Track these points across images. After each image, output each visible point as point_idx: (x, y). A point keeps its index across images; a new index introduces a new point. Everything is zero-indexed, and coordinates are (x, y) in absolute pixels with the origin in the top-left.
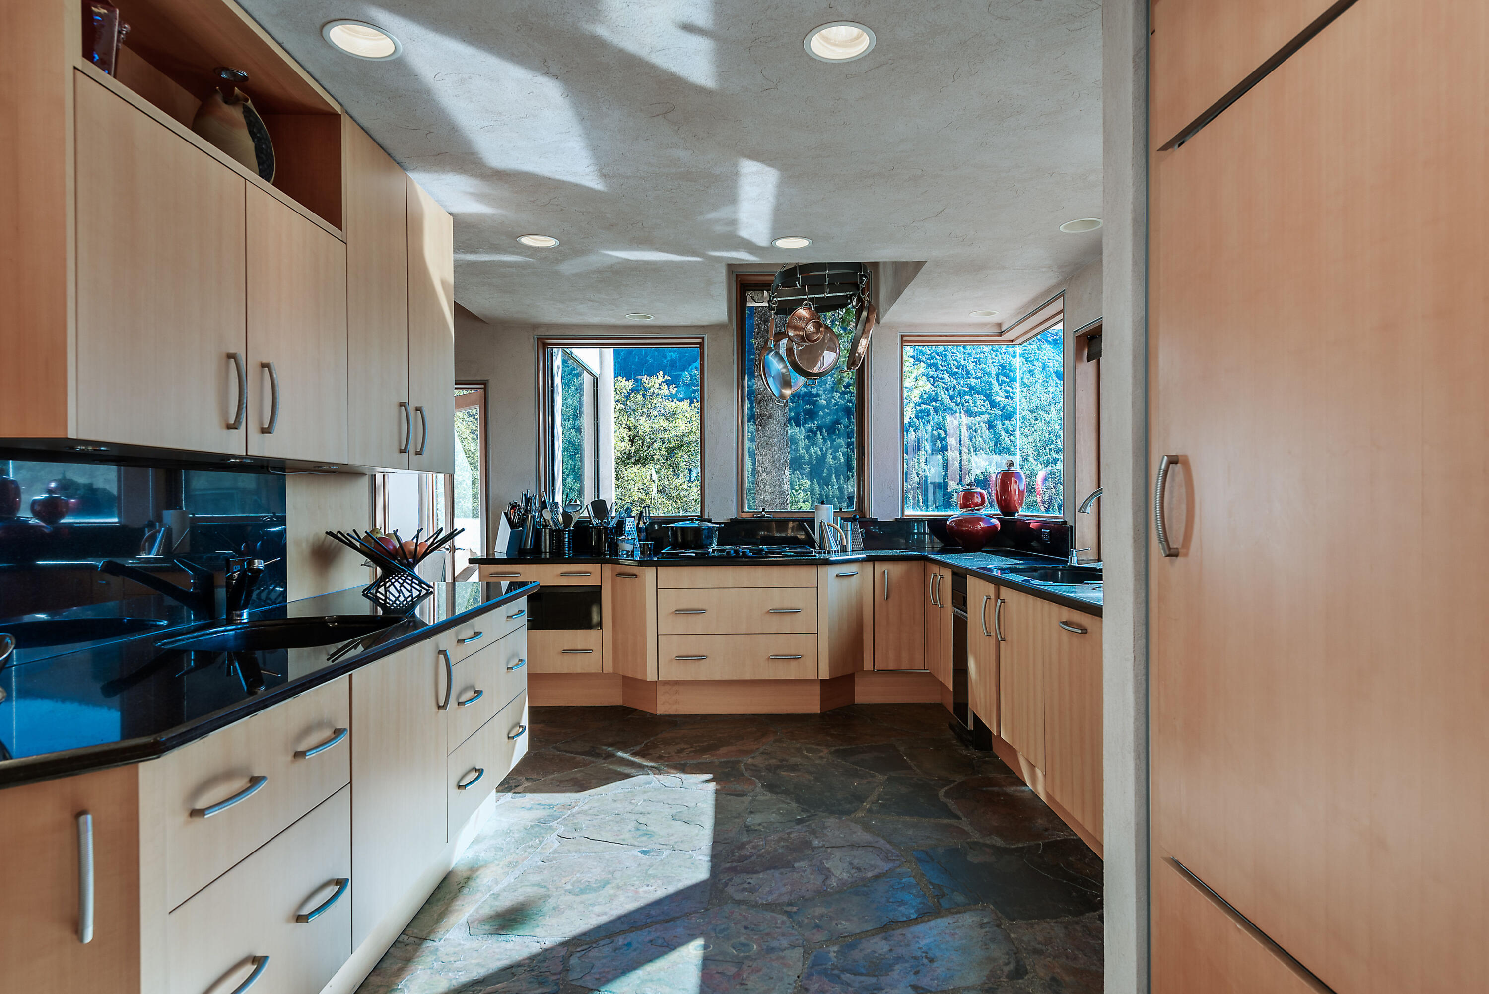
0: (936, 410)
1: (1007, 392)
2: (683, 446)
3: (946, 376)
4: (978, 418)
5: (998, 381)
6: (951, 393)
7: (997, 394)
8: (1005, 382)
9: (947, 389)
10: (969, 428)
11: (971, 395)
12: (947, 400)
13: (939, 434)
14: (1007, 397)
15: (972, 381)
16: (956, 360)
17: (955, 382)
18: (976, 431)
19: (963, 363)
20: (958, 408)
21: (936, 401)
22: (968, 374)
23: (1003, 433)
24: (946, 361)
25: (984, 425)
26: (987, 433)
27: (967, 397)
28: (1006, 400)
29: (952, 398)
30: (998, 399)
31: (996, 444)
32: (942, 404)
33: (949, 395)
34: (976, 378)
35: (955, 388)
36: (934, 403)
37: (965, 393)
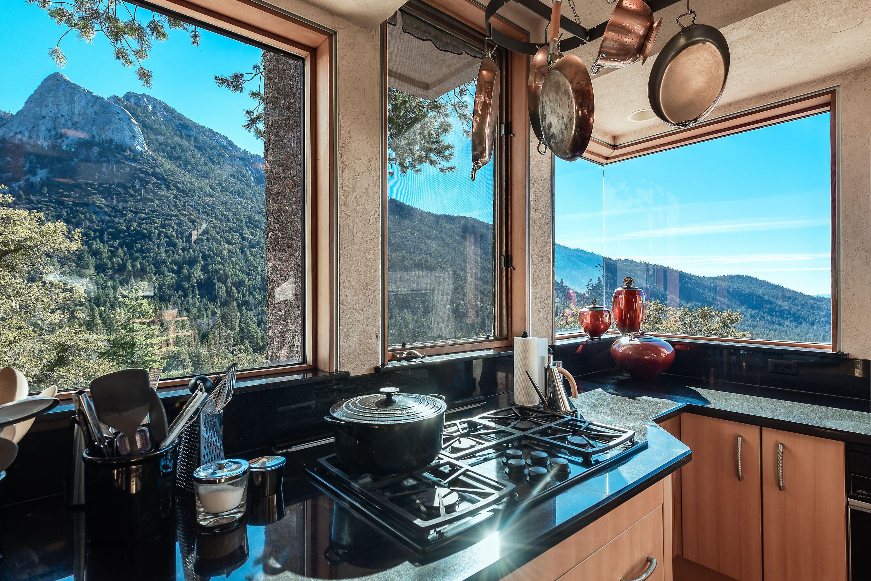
0: (208, 239)
1: (252, 232)
2: (20, 249)
3: (214, 220)
4: (234, 246)
5: (246, 226)
6: (218, 230)
7: (247, 234)
8: (251, 227)
9: (215, 228)
10: (229, 251)
11: (230, 232)
12: (215, 234)
13: (210, 254)
14: (252, 236)
15: (231, 225)
16: (220, 211)
17: (220, 224)
18: (233, 253)
19: (225, 213)
20: (222, 239)
21: (208, 234)
22: (228, 220)
23: (250, 255)
24: (214, 211)
25: (238, 250)
26: (240, 255)
27: (228, 234)
28: (252, 237)
29: (218, 233)
30: (247, 236)
31: (246, 262)
32: (212, 236)
33: (216, 231)
34: (233, 223)
35: (220, 227)
36: (206, 235)
37: (226, 231)
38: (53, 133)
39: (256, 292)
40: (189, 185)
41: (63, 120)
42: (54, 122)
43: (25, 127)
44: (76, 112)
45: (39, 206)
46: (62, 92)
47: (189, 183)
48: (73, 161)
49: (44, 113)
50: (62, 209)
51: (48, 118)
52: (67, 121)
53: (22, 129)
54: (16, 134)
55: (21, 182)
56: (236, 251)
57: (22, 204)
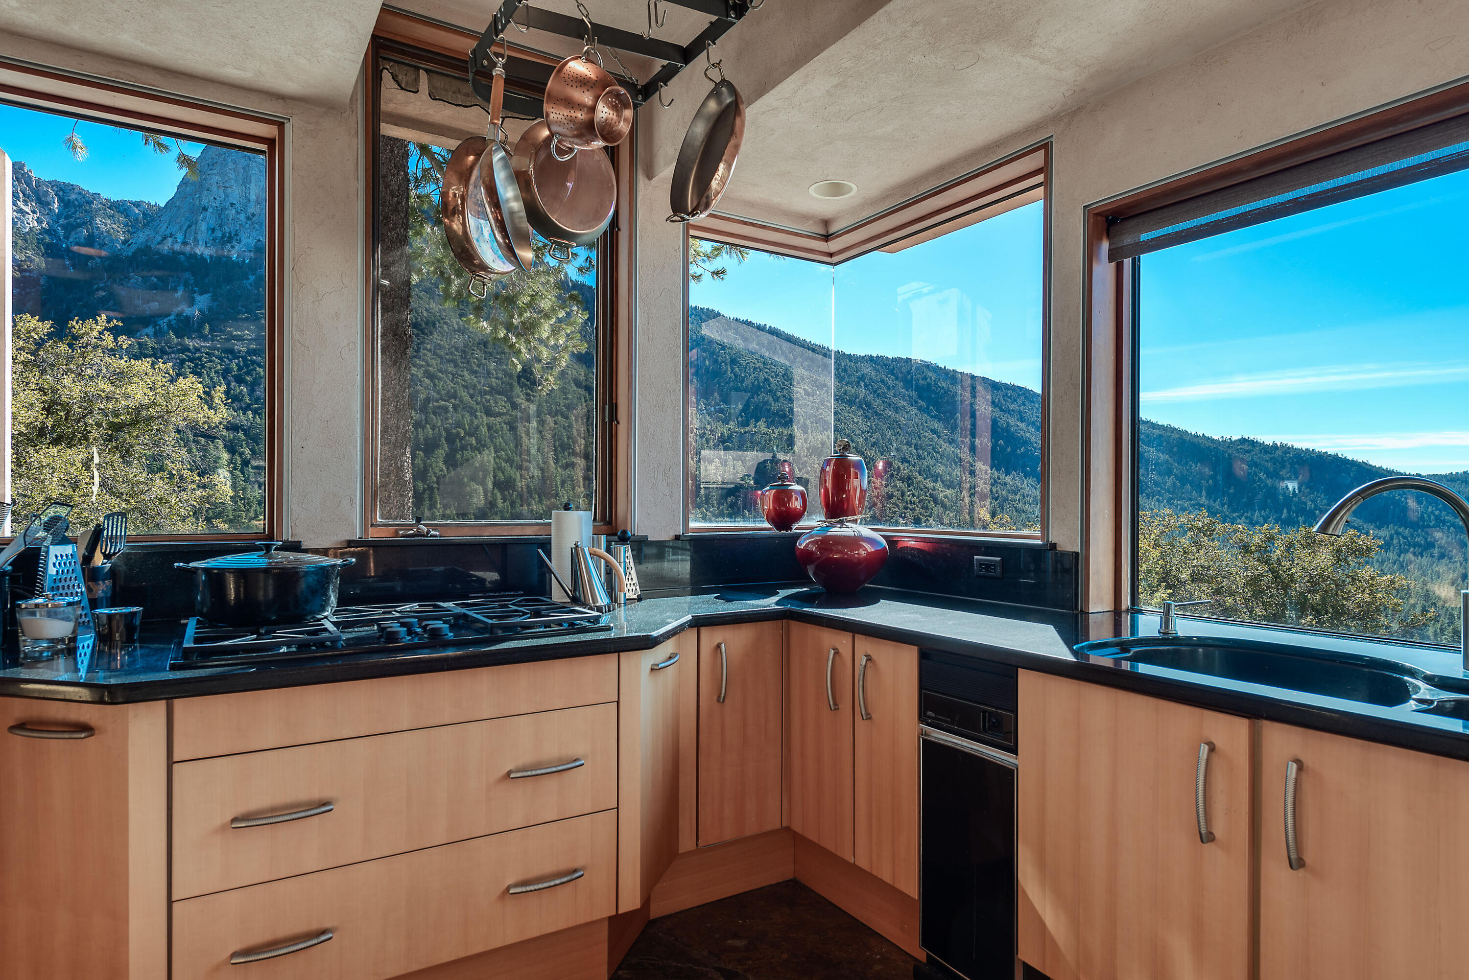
0: (455, 407)
1: (528, 395)
3: (465, 373)
4: (499, 419)
5: (519, 383)
6: (471, 391)
7: (519, 397)
8: (526, 385)
9: (466, 387)
10: (490, 428)
11: (492, 395)
12: (467, 398)
13: (458, 433)
15: (494, 381)
16: (476, 358)
17: (475, 380)
18: (496, 432)
19: (484, 361)
20: (478, 407)
21: (455, 398)
22: (489, 373)
23: (523, 435)
24: (465, 358)
25: (505, 426)
26: (508, 435)
27: (488, 397)
29: (472, 397)
30: (519, 401)
31: (516, 447)
32: (461, 401)
33: (468, 393)
34: (497, 378)
35: (475, 386)
36: (453, 400)
37: (486, 393)
38: (219, 234)
39: (534, 499)
40: (425, 314)
41: (234, 212)
42: (220, 215)
43: (177, 227)
44: (253, 197)
45: (198, 355)
46: (231, 166)
47: (426, 310)
48: (248, 279)
49: (204, 202)
50: (231, 360)
51: (210, 210)
52: (238, 213)
53: (173, 229)
54: (164, 238)
55: (171, 318)
56: (502, 428)
57: (173, 352)
